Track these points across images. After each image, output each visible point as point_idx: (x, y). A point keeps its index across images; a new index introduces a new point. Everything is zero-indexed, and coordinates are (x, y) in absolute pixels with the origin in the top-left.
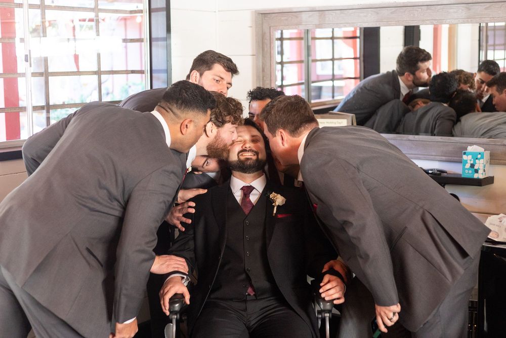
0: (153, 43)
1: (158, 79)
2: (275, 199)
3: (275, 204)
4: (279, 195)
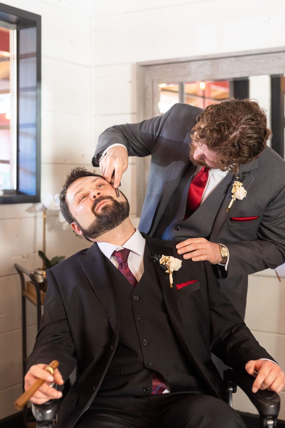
0: (21, 94)
1: (26, 134)
2: (167, 264)
3: (169, 271)
4: (171, 257)
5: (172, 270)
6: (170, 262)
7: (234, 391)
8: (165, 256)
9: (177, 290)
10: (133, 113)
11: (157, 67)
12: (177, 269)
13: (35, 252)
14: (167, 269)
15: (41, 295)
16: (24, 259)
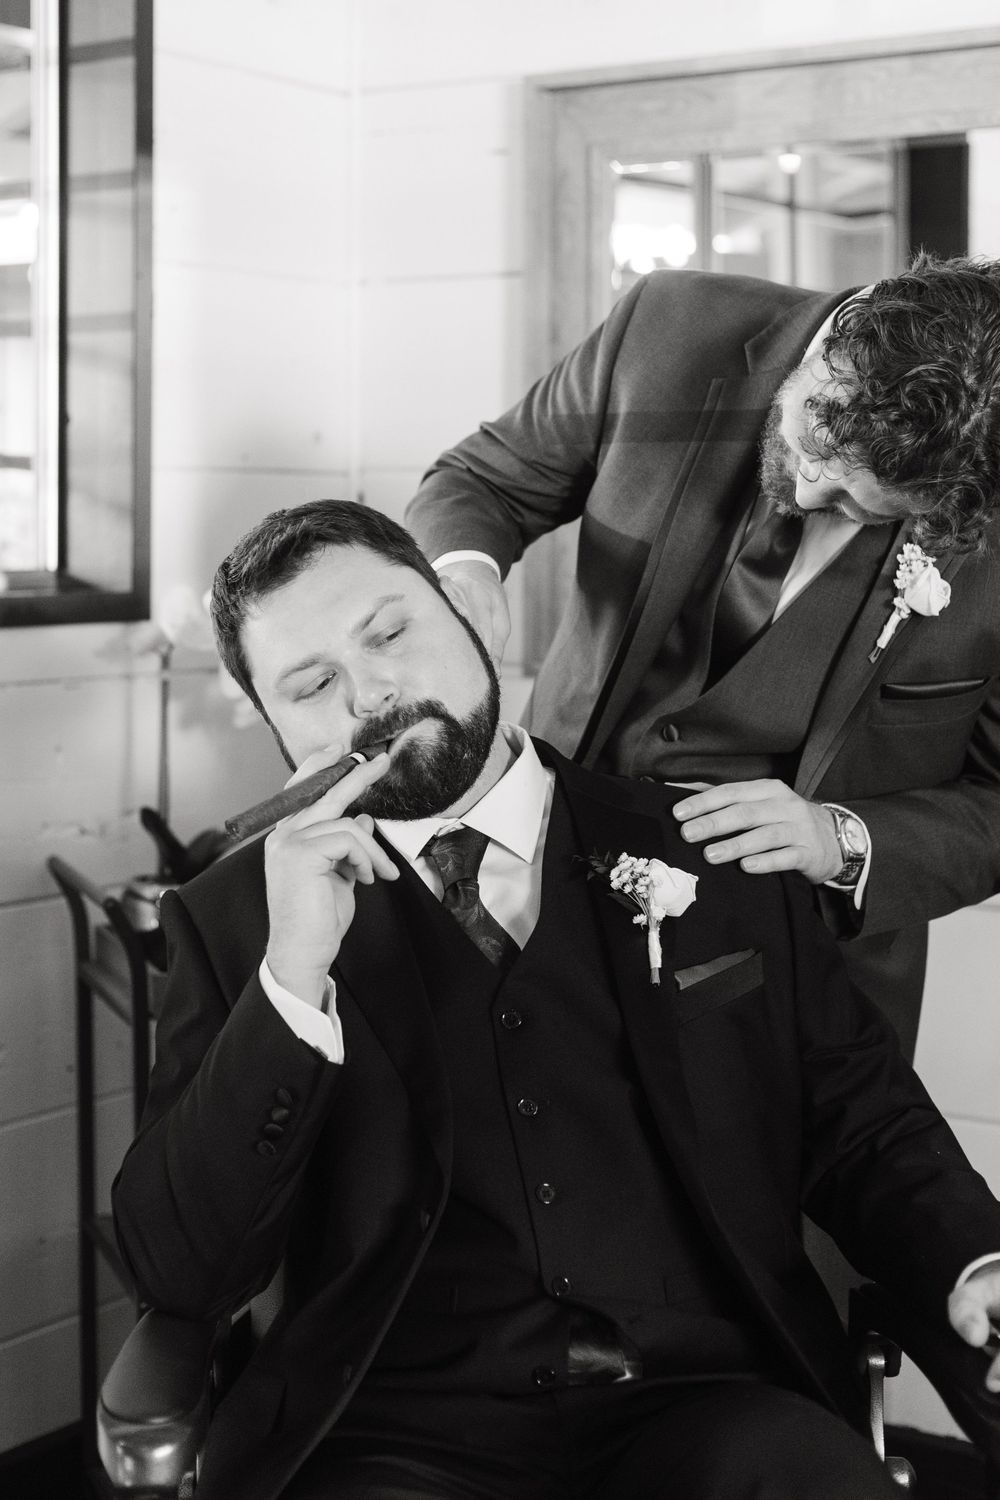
2: (640, 889)
3: (648, 918)
4: (656, 862)
5: (658, 914)
6: (652, 882)
7: (892, 1369)
8: (634, 859)
9: (679, 991)
10: (510, 274)
11: (606, 93)
12: (678, 911)
13: (127, 813)
14: (640, 908)
15: (150, 982)
16: (87, 840)
